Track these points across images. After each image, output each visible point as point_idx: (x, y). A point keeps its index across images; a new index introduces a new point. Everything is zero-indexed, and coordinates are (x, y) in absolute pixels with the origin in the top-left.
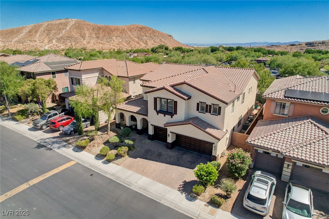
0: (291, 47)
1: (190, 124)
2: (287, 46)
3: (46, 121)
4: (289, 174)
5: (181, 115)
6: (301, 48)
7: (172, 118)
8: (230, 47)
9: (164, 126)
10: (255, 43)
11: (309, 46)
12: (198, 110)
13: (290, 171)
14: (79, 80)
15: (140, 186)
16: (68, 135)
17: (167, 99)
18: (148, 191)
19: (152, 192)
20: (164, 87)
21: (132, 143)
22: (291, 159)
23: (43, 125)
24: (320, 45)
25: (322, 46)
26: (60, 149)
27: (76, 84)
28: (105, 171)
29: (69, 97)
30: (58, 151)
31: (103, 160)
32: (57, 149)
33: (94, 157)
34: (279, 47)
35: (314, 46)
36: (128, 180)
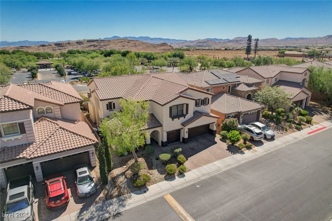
0: (43, 47)
1: (204, 115)
2: (39, 47)
4: (242, 121)
5: (190, 113)
6: (53, 49)
7: (185, 118)
9: (185, 127)
11: (59, 47)
12: (196, 105)
13: (242, 119)
18: (230, 165)
20: (180, 95)
22: (242, 113)
24: (67, 45)
25: (70, 46)
26: (125, 205)
27: (5, 135)
28: (195, 179)
29: (18, 157)
30: (127, 208)
31: (177, 177)
32: (123, 208)
33: (165, 182)
34: (30, 48)
35: (63, 47)
36: (214, 170)
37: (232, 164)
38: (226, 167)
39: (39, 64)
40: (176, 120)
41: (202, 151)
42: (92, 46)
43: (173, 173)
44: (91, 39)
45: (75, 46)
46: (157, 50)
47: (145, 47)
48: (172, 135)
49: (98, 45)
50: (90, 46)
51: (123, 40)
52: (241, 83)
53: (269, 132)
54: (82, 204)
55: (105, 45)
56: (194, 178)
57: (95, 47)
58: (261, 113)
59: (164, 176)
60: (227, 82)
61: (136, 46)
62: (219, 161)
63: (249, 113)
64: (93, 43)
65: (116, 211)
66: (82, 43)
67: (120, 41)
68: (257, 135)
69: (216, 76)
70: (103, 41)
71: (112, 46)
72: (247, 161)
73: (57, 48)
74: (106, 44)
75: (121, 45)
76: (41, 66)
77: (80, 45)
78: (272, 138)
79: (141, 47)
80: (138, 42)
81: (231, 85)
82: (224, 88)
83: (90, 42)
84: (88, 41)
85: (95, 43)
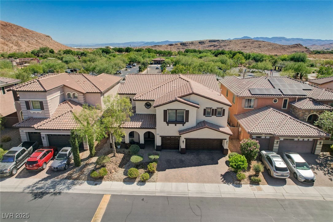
0: (171, 47)
1: (206, 127)
2: (167, 46)
3: (14, 163)
4: (277, 148)
5: (192, 121)
6: (178, 48)
7: (183, 125)
8: (120, 49)
9: (180, 135)
10: (133, 43)
11: (183, 46)
12: (204, 114)
13: (278, 145)
14: (41, 103)
15: (196, 191)
16: (63, 170)
17: (176, 110)
18: (206, 193)
19: (209, 192)
20: (176, 99)
21: (158, 158)
22: (278, 137)
23: (12, 169)
24: (190, 45)
25: (192, 46)
26: (70, 188)
27: (33, 108)
28: (150, 192)
29: (32, 126)
30: (70, 191)
31: (136, 183)
32: (68, 190)
33: (122, 183)
34: (161, 47)
35: (187, 46)
36: (180, 191)
37: (208, 193)
38: (197, 193)
39: (154, 61)
40: (171, 126)
41: (190, 168)
42: (212, 45)
43: (131, 177)
44: (213, 39)
45: (197, 46)
46: (286, 52)
47: (271, 48)
48: (169, 141)
49: (218, 45)
50: (211, 46)
51: (247, 41)
52: (306, 98)
53: (307, 173)
54: (48, 175)
55: (225, 46)
56: (150, 190)
57: (215, 47)
58: (318, 143)
59: (125, 177)
60: (282, 94)
61: (260, 47)
62: (198, 184)
63: (296, 139)
64: (214, 43)
65: (60, 190)
66: (204, 42)
67: (243, 41)
68: (275, 170)
69: (272, 84)
70: (224, 41)
71: (232, 46)
72: (233, 196)
73: (181, 47)
74: (226, 44)
75: (242, 46)
76: (156, 62)
77: (201, 44)
78: (309, 182)
79: (266, 48)
80: (264, 42)
81: (288, 99)
82: (275, 101)
83: (211, 42)
84: (210, 41)
85: (216, 43)
